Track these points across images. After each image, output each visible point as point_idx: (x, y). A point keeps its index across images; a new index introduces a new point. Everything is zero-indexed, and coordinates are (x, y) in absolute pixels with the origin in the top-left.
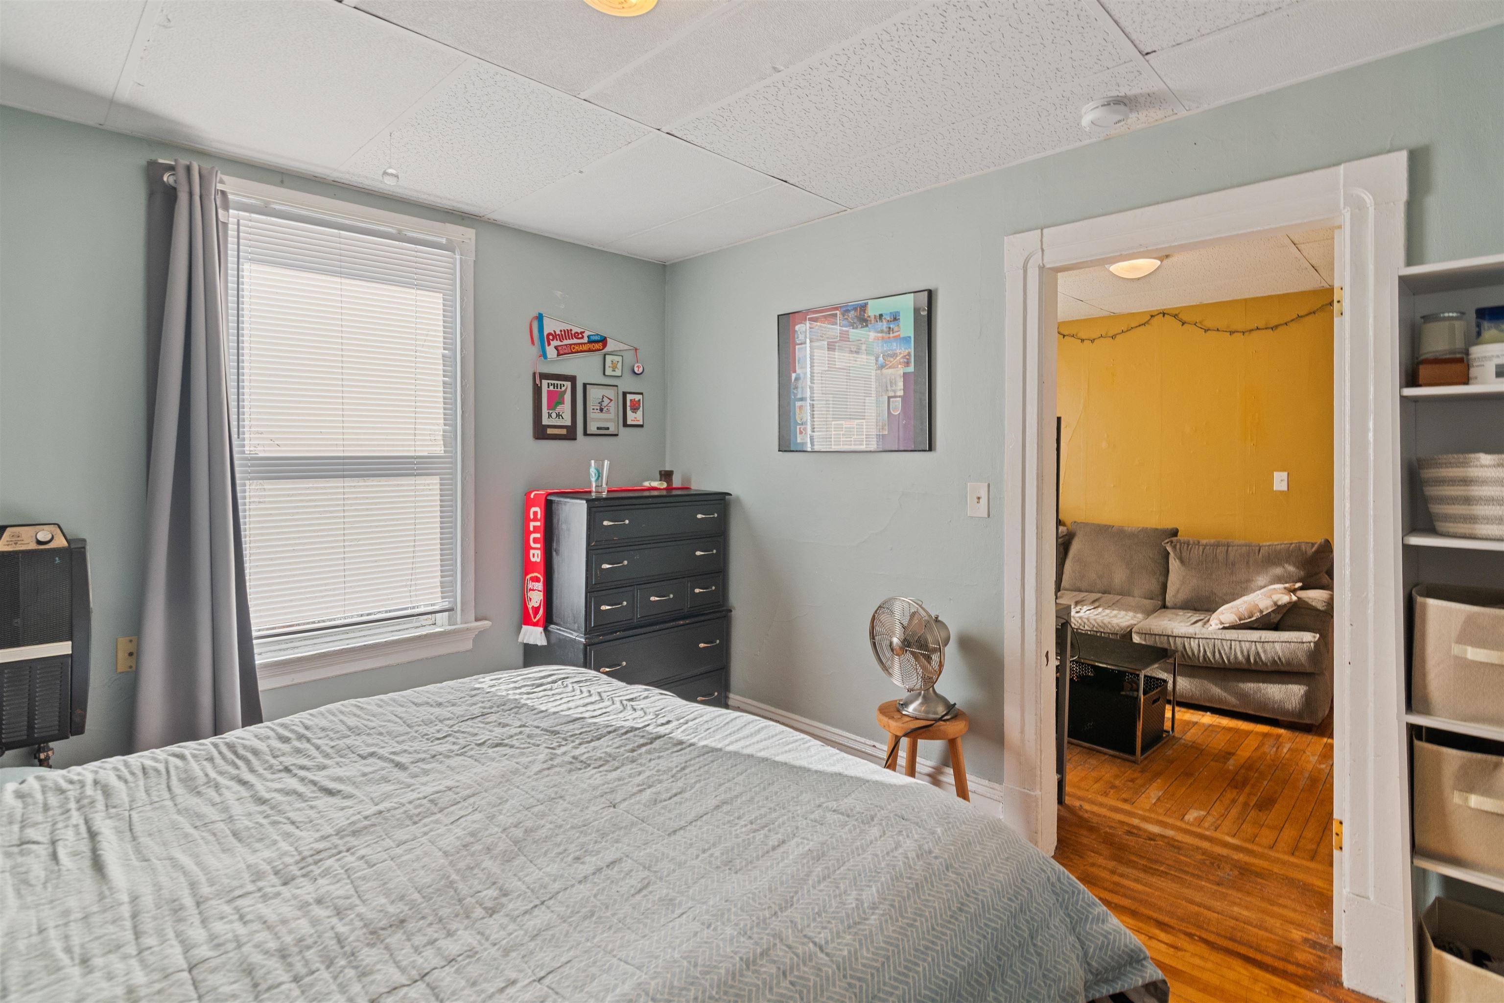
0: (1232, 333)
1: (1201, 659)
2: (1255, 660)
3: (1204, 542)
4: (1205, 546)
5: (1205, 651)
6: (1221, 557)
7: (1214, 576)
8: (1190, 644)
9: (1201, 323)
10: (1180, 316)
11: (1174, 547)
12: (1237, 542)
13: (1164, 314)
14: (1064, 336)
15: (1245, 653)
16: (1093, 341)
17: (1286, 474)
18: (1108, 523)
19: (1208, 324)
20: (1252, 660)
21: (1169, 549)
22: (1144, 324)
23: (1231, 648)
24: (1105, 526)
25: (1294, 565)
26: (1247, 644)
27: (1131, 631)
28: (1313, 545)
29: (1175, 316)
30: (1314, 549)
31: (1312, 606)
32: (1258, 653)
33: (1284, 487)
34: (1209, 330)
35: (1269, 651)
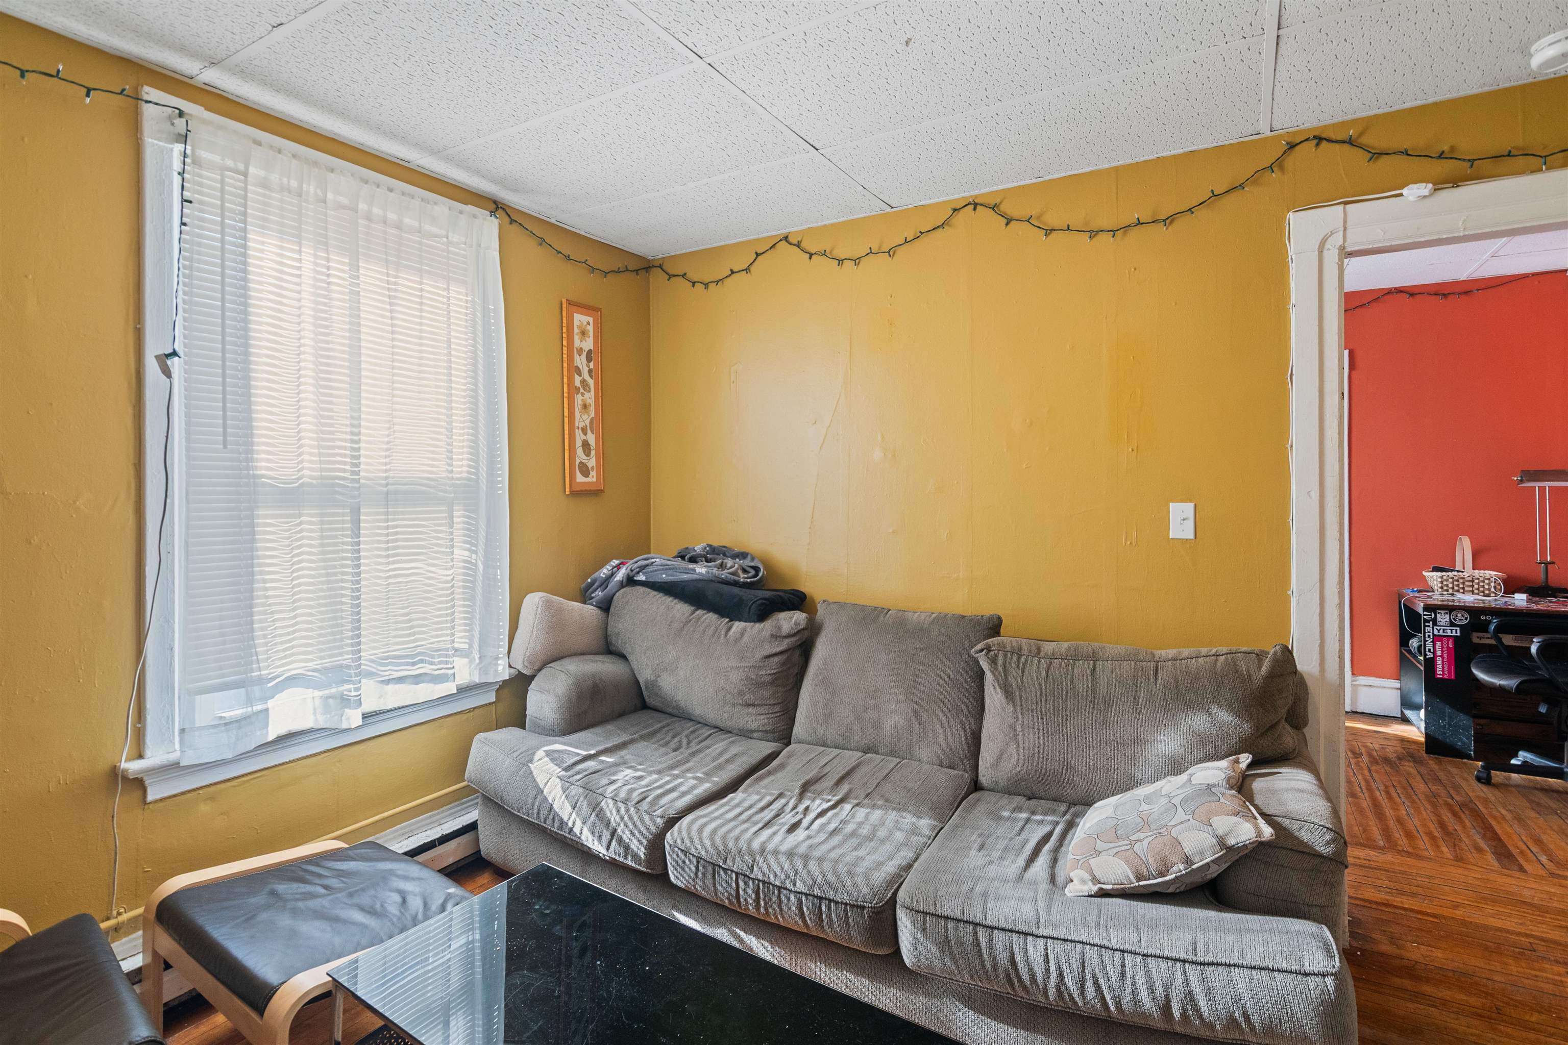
0: (1094, 234)
1: (1052, 992)
2: (1184, 1015)
3: (1048, 648)
4: (1052, 658)
5: (1061, 975)
6: (1082, 686)
7: (1069, 729)
8: (1025, 951)
9: (1038, 218)
10: (1003, 207)
11: (993, 661)
12: (1114, 649)
13: (976, 205)
14: (811, 255)
15: (1159, 992)
16: (857, 261)
17: (1192, 505)
18: (880, 605)
19: (1052, 220)
20: (1177, 1014)
21: (984, 664)
22: (942, 226)
23: (1123, 974)
24: (876, 608)
25: (1230, 708)
26: (1163, 964)
27: (893, 901)
28: (1260, 656)
29: (994, 208)
30: (1264, 669)
31: (1302, 843)
32: (1190, 996)
33: (1188, 533)
34: (1052, 230)
35: (1218, 992)
